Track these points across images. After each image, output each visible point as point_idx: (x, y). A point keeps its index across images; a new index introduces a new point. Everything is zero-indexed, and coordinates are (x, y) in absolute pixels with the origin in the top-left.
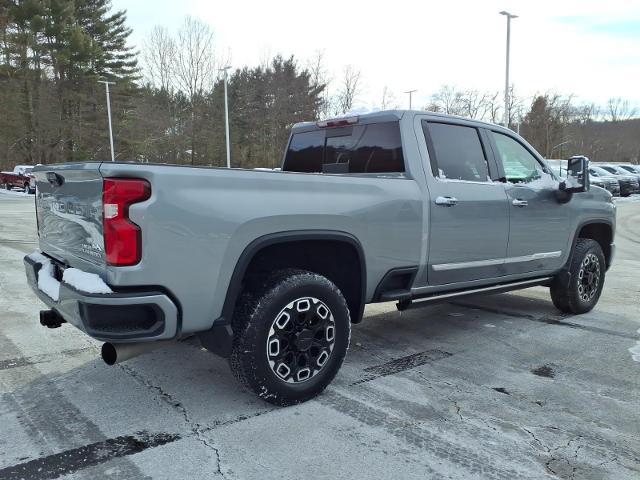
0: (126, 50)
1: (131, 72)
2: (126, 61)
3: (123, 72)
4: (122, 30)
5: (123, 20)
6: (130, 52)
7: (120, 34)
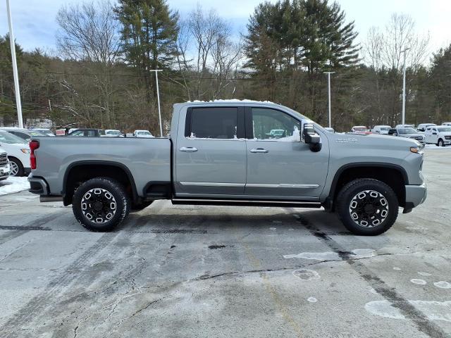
0: (354, 47)
1: (356, 62)
2: (353, 55)
3: (350, 62)
4: (351, 35)
5: (352, 28)
6: (356, 48)
7: (350, 37)
